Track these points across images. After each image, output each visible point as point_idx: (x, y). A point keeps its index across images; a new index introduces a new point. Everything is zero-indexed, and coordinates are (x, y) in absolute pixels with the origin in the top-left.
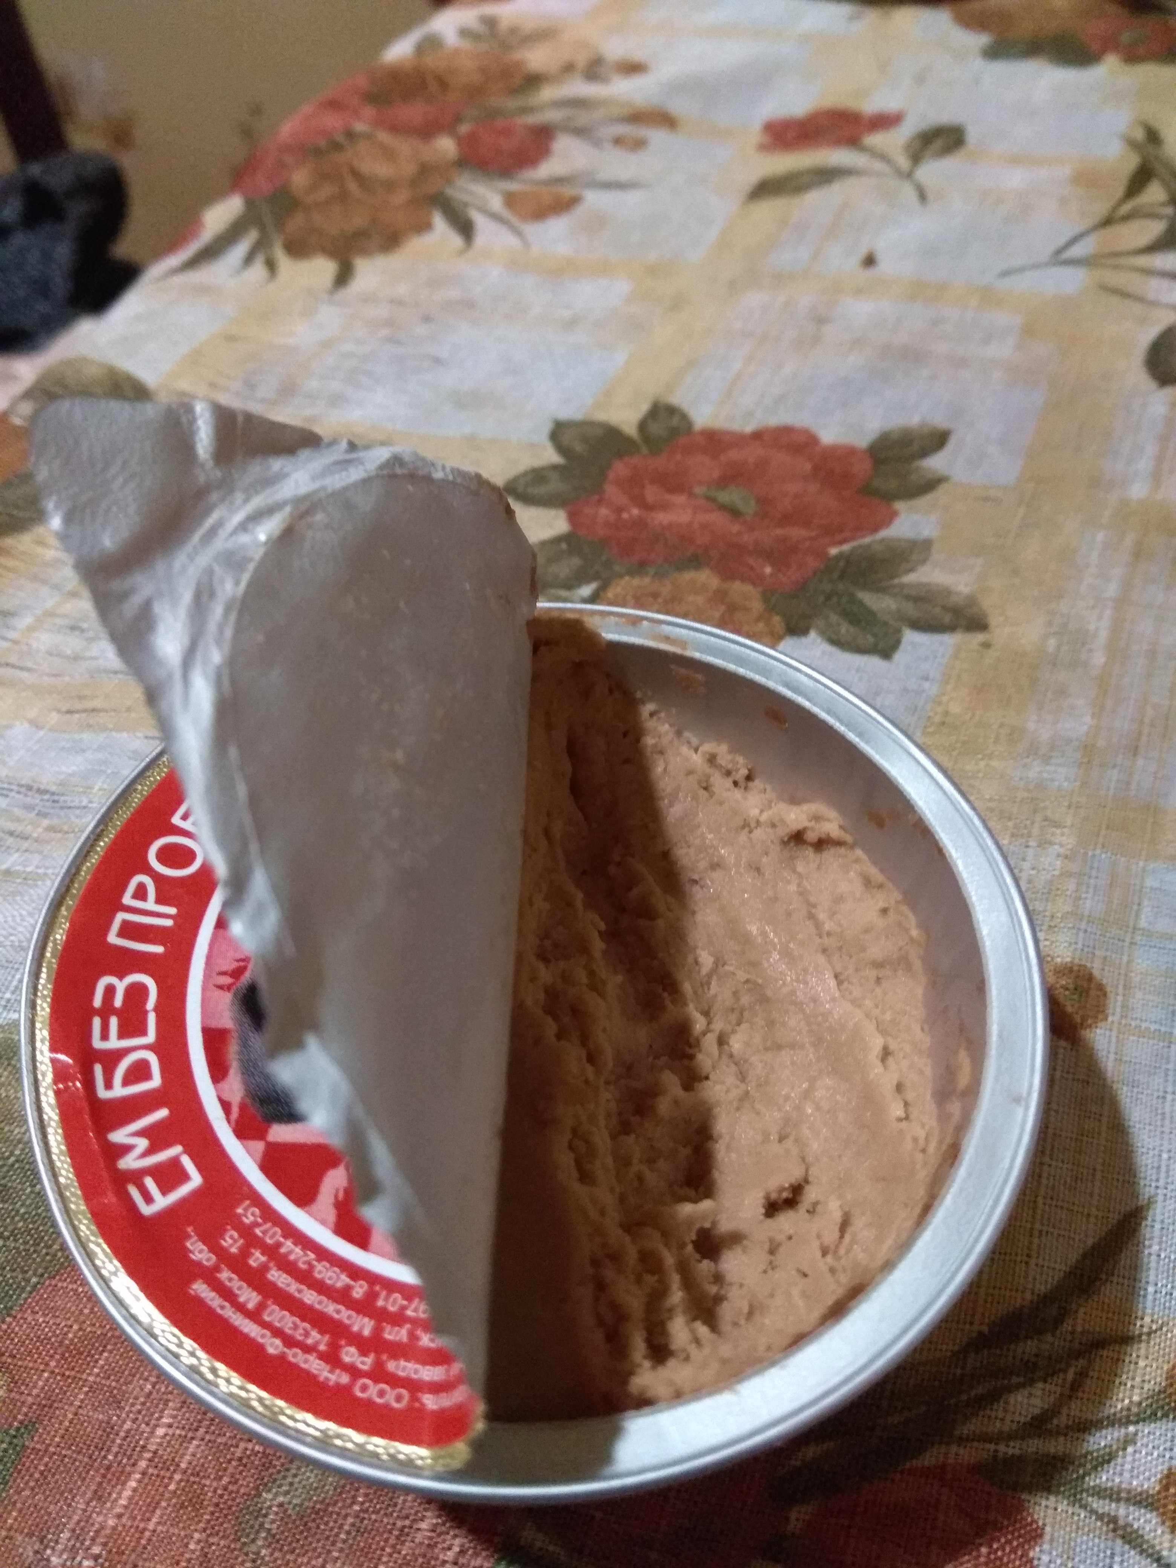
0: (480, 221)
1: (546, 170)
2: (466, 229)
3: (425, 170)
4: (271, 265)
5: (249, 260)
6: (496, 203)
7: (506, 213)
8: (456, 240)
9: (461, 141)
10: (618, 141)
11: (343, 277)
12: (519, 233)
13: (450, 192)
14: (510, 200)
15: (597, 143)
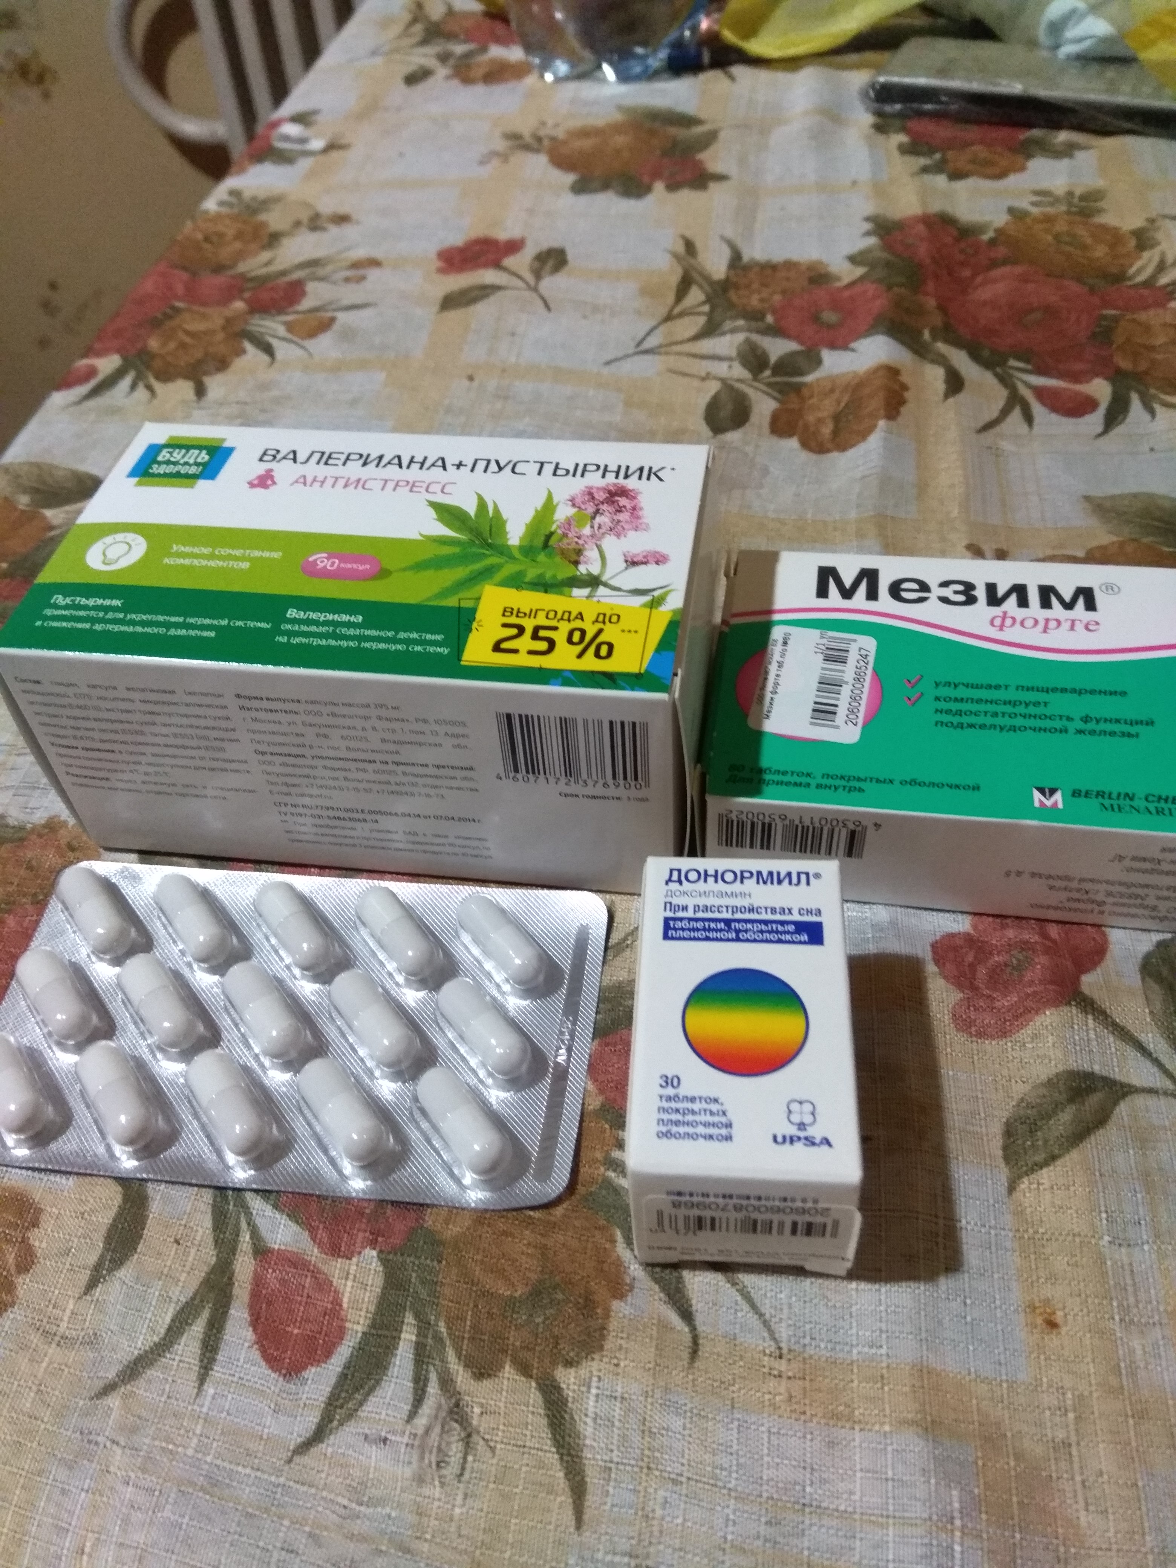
0: (274, 342)
1: (306, 304)
2: (268, 350)
3: (229, 321)
4: (149, 388)
5: (133, 387)
6: (281, 330)
7: (290, 336)
8: (265, 358)
9: (246, 301)
10: (347, 280)
11: (200, 391)
12: (304, 348)
13: (249, 328)
14: (290, 327)
15: (335, 283)
